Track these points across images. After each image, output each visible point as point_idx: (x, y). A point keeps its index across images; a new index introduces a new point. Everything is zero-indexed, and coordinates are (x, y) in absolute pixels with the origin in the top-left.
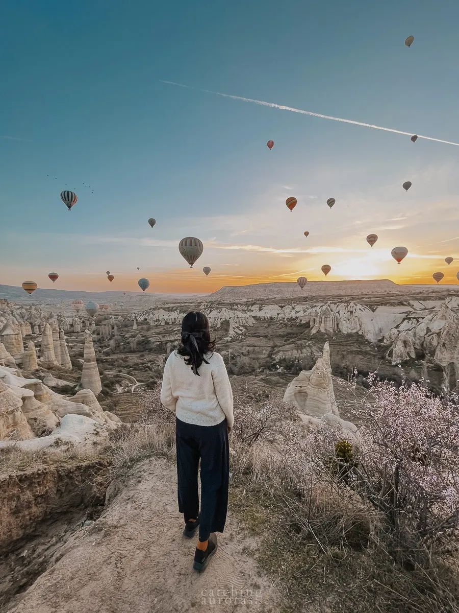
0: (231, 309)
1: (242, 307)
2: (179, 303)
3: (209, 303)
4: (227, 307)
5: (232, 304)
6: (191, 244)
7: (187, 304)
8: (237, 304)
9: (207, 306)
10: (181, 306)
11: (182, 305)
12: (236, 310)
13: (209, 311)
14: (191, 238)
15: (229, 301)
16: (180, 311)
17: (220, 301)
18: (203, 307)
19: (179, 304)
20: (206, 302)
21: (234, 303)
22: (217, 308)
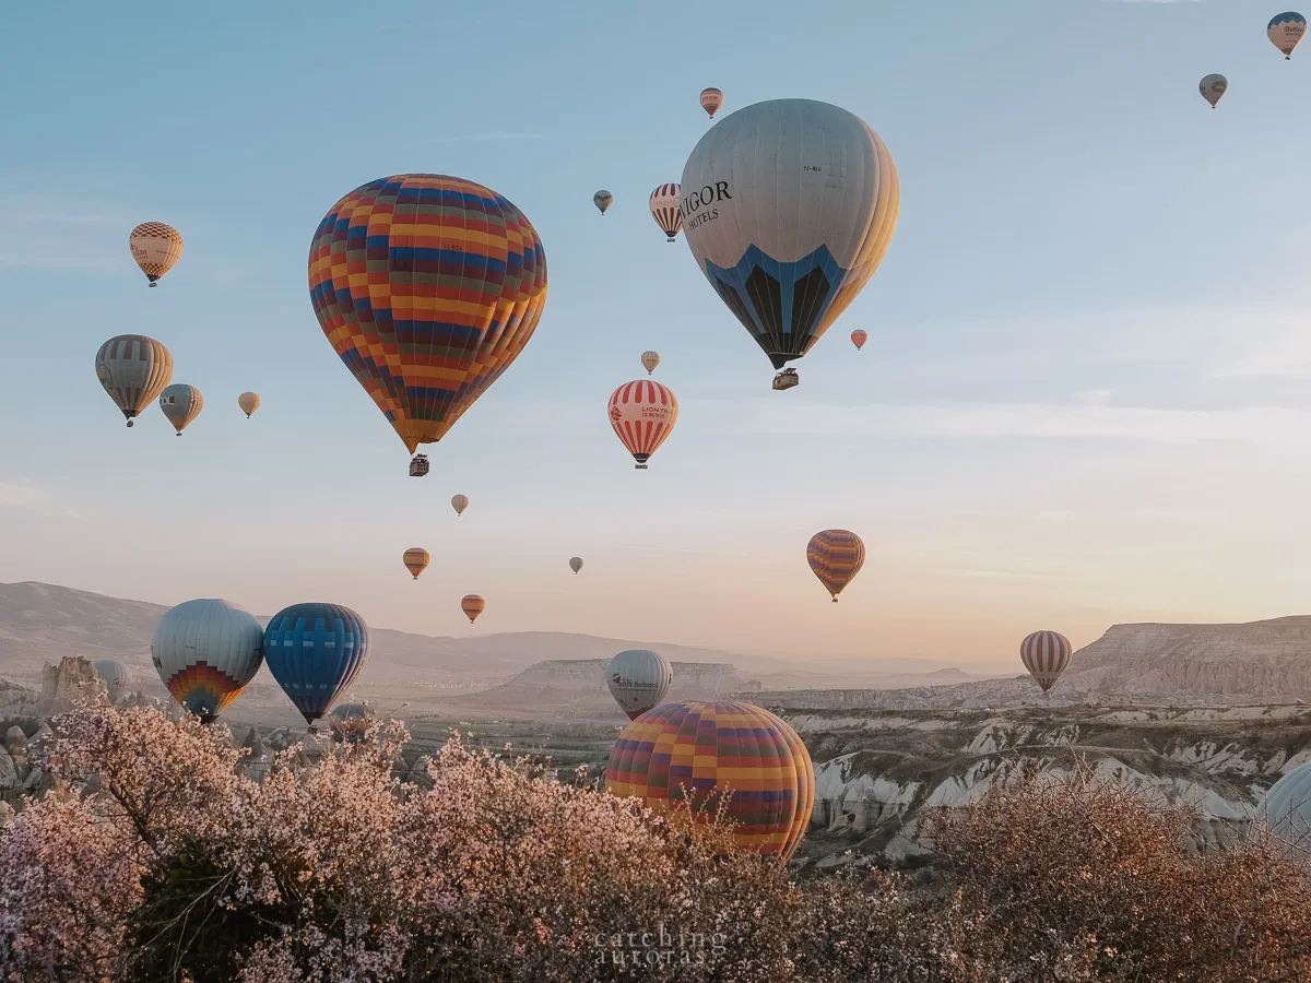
0: (1155, 768)
1: (1223, 755)
2: (855, 713)
3: (1024, 720)
4: (1127, 752)
5: (1164, 737)
6: (128, 355)
7: (896, 723)
8: (1194, 737)
9: (1012, 737)
10: (866, 734)
11: (874, 724)
12: (1183, 771)
13: (1017, 771)
14: (130, 339)
15: (1142, 717)
16: (856, 760)
17: (1091, 711)
18: (990, 746)
19: (851, 722)
20: (1009, 716)
21: (1176, 731)
22: (1066, 760)
